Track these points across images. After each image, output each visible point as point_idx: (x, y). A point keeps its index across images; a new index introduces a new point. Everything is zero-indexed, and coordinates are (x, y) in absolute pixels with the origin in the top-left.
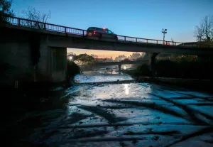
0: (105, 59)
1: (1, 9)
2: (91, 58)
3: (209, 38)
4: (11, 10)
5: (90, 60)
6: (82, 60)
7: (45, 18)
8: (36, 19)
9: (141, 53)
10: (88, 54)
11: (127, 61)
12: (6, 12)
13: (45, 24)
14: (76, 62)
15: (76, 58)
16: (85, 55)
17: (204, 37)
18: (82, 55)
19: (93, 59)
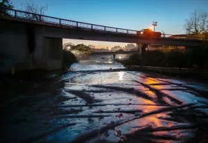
0: (101, 49)
1: (1, 1)
2: (87, 48)
3: (197, 31)
4: (10, 2)
5: (86, 50)
6: (80, 50)
7: (43, 10)
8: (34, 12)
9: (135, 44)
10: (85, 44)
11: (121, 52)
12: (6, 4)
13: (40, 16)
14: (74, 52)
15: (73, 48)
16: (82, 45)
17: (193, 30)
18: (79, 45)
19: (90, 49)
